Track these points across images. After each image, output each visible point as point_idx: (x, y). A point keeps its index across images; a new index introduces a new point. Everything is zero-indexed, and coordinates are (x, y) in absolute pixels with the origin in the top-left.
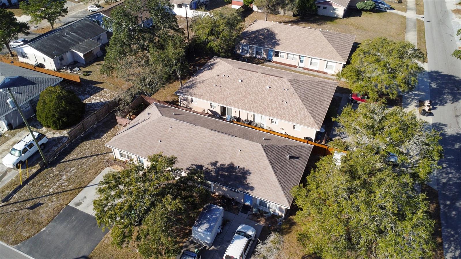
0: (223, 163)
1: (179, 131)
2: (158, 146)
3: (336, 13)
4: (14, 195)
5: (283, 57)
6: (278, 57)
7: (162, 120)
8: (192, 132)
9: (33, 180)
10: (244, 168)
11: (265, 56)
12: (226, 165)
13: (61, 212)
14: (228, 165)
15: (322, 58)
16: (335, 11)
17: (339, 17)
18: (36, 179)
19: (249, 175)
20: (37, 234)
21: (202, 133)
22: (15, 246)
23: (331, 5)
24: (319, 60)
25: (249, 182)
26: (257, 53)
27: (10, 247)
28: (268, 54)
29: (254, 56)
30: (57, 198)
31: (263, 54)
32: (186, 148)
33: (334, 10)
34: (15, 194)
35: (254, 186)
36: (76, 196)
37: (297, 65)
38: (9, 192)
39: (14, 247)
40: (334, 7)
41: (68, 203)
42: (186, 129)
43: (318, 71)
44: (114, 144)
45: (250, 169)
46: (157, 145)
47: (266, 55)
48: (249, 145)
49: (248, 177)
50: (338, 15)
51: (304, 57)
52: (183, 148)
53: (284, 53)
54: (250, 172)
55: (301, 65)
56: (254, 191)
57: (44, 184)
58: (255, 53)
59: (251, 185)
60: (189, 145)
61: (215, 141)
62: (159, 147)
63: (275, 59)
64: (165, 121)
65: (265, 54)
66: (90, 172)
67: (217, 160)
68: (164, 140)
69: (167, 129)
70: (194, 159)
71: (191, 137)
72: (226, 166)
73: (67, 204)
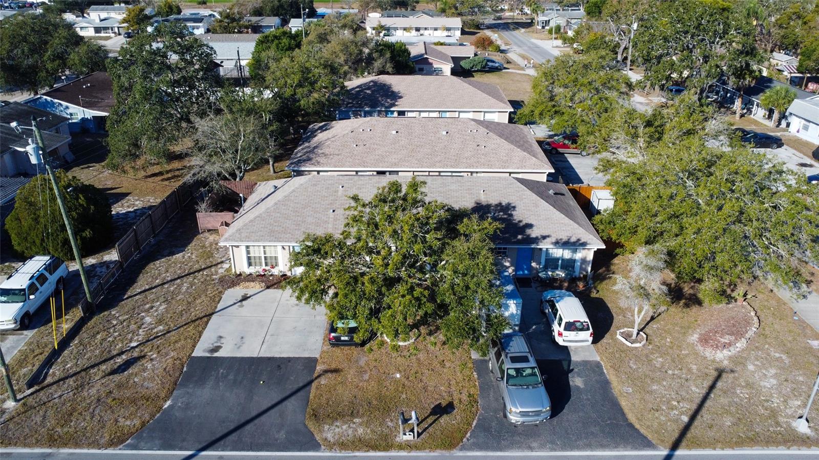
2: (331, 220)
4: (48, 370)
7: (319, 181)
9: (77, 338)
13: (185, 369)
15: (475, 108)
18: (84, 334)
20: (158, 415)
22: (121, 446)
23: (431, 63)
24: (471, 113)
27: (110, 451)
30: (159, 352)
33: (436, 70)
34: (51, 367)
36: (198, 341)
38: (32, 370)
39: (120, 449)
40: (435, 66)
41: (192, 353)
42: (371, 183)
46: (329, 218)
48: (493, 182)
51: (448, 113)
53: (413, 111)
57: (110, 339)
62: (335, 220)
64: (325, 180)
66: (198, 301)
68: (338, 208)
69: (337, 191)
73: (190, 355)
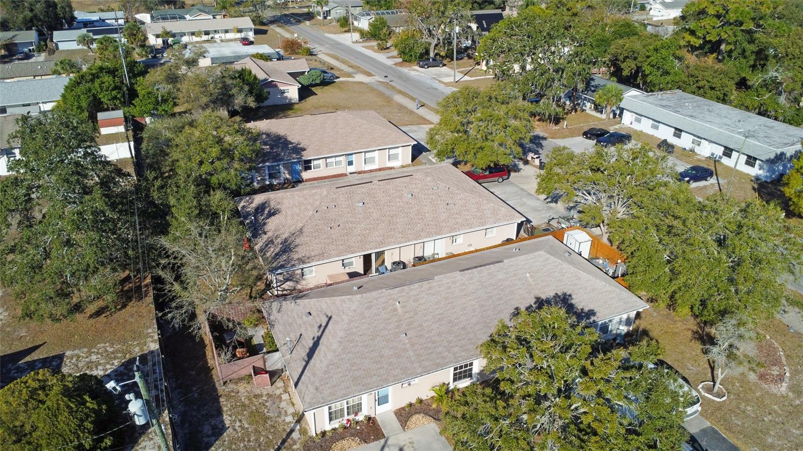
0: (528, 305)
1: (416, 300)
2: (408, 346)
3: (286, 97)
5: (320, 167)
6: (311, 169)
7: (371, 302)
8: (438, 290)
10: (556, 294)
11: (288, 176)
12: (532, 304)
14: (535, 304)
15: (380, 146)
16: (285, 95)
17: (293, 102)
19: (572, 299)
21: (454, 283)
23: (276, 86)
24: (377, 152)
25: (581, 307)
26: (271, 176)
28: (292, 172)
29: (267, 183)
31: (284, 173)
32: (456, 319)
33: (283, 92)
35: (591, 309)
37: (343, 172)
40: (282, 88)
42: (424, 291)
43: (380, 170)
44: (323, 398)
45: (565, 291)
46: (405, 344)
47: (289, 173)
48: (531, 261)
49: (573, 302)
50: (291, 99)
51: (354, 155)
52: (450, 322)
53: (319, 159)
54: (568, 294)
55: (351, 169)
56: (597, 314)
58: (267, 177)
59: (586, 310)
60: (455, 312)
61: (484, 282)
62: (413, 345)
63: (306, 175)
64: (376, 299)
65: (286, 172)
67: (515, 306)
68: (408, 329)
69: (395, 310)
70: (484, 327)
71: (446, 299)
72: (534, 306)
